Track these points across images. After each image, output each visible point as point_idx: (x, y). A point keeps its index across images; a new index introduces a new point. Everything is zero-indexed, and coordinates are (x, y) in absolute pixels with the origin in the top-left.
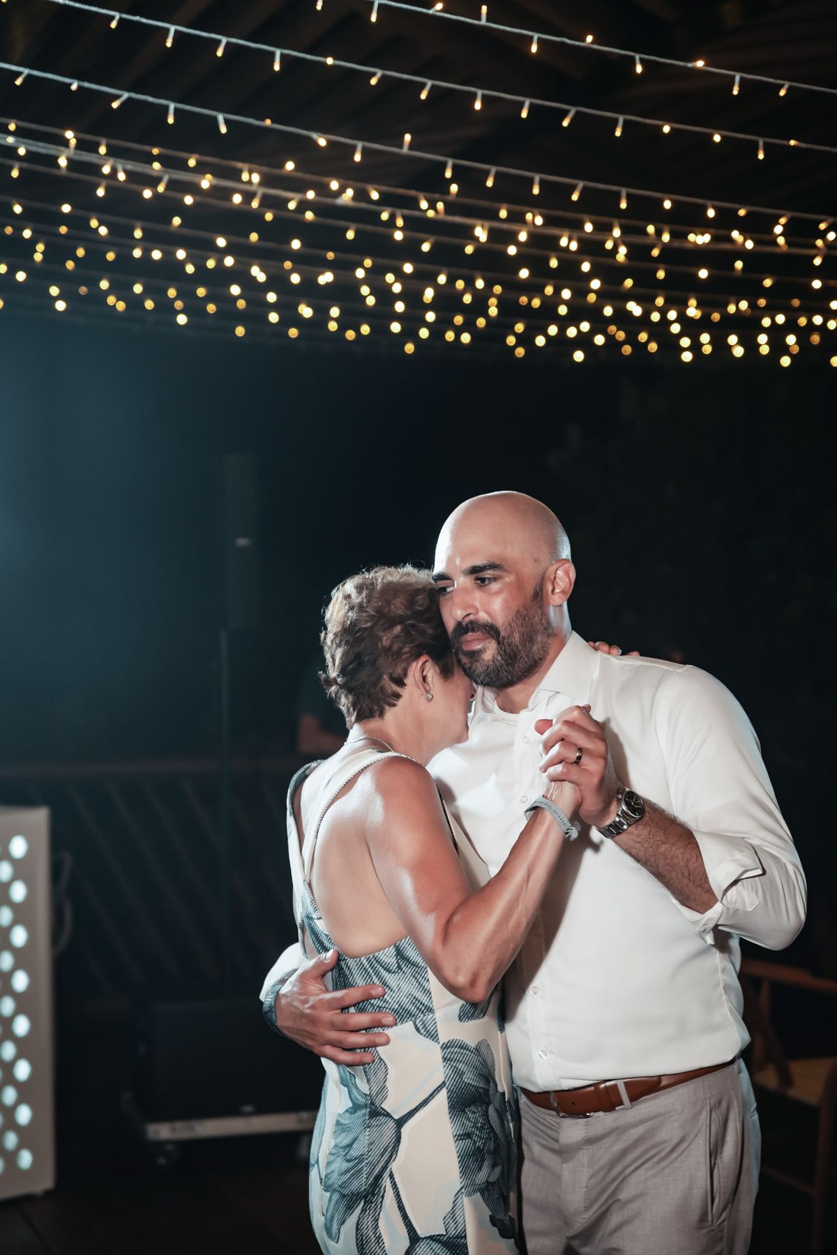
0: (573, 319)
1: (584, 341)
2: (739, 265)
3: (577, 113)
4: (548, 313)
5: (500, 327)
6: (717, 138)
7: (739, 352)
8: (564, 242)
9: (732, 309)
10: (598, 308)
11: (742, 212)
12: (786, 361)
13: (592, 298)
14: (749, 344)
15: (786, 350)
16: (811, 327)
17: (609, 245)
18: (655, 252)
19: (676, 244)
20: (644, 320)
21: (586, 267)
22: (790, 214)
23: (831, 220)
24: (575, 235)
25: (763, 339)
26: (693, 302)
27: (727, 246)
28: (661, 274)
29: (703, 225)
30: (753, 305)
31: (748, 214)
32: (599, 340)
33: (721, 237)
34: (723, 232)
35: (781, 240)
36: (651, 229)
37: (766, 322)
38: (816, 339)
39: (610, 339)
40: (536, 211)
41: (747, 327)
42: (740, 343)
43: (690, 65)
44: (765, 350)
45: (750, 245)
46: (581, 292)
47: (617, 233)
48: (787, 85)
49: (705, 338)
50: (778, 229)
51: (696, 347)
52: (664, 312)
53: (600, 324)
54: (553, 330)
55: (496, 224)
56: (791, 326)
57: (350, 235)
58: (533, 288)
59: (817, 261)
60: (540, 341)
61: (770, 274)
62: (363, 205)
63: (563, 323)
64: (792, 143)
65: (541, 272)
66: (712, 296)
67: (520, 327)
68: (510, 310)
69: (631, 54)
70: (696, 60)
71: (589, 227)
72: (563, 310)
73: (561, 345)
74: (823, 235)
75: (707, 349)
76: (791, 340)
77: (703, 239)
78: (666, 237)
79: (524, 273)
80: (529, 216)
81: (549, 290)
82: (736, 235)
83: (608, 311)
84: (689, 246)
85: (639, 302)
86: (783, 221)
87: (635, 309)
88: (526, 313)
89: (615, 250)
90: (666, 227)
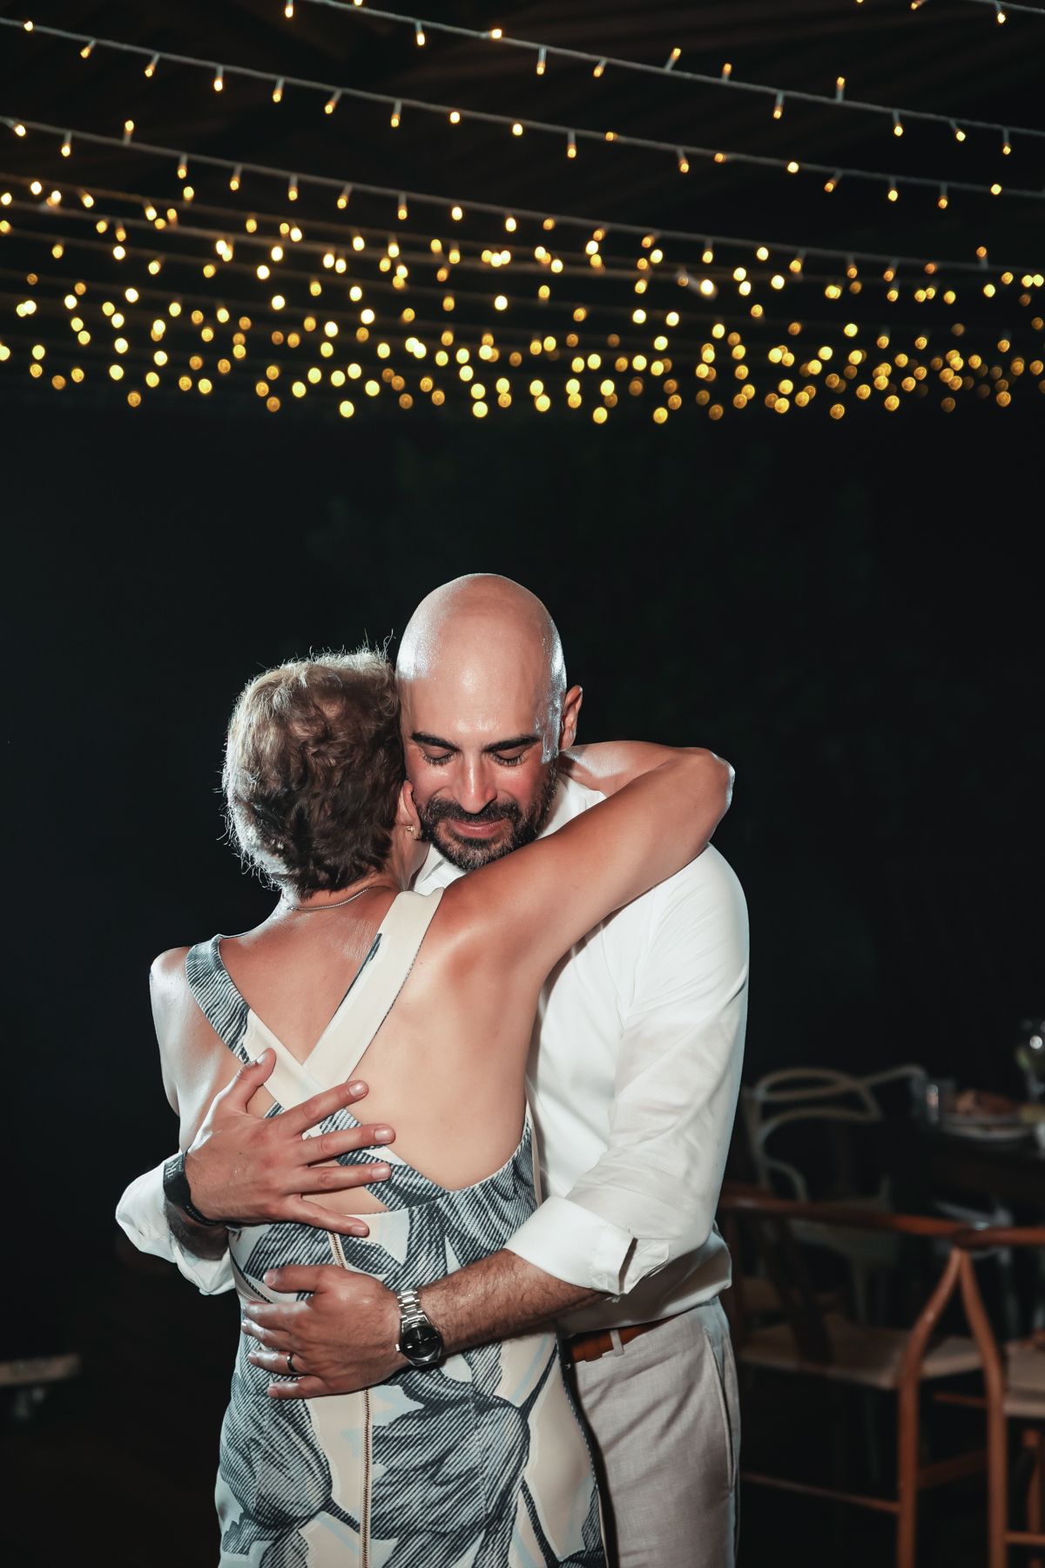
0: (339, 362)
1: (353, 390)
2: (544, 292)
3: (344, 98)
4: (308, 353)
5: (249, 371)
6: (518, 130)
7: (543, 404)
8: (328, 261)
9: (536, 347)
10: (371, 347)
11: (549, 224)
12: (600, 415)
13: (362, 334)
14: (557, 393)
15: (600, 400)
16: (631, 372)
17: (385, 265)
18: (442, 274)
19: (469, 264)
20: (429, 362)
21: (356, 294)
22: (608, 226)
23: (658, 233)
24: (342, 251)
25: (573, 386)
26: (488, 338)
27: (530, 267)
28: (449, 303)
29: (500, 240)
30: (561, 344)
31: (557, 227)
32: (372, 388)
33: (523, 256)
34: (524, 250)
35: (596, 261)
36: (436, 245)
37: (578, 365)
38: (637, 386)
39: (386, 387)
40: (293, 222)
41: (554, 371)
42: (546, 392)
43: (484, 35)
44: (575, 400)
45: (557, 266)
46: (349, 325)
47: (394, 250)
48: (604, 61)
49: (503, 385)
50: (592, 248)
51: (491, 397)
52: (452, 352)
53: (373, 368)
54: (315, 375)
55: (242, 238)
56: (607, 370)
57: (58, 252)
58: (289, 321)
59: (641, 287)
60: (299, 390)
61: (582, 302)
62: (73, 213)
63: (328, 367)
64: (610, 136)
65: (300, 302)
66: (512, 331)
67: (273, 372)
68: (261, 350)
69: (410, 19)
70: (490, 28)
71: (359, 244)
72: (327, 350)
73: (324, 395)
74: (646, 253)
75: (505, 399)
76: (607, 388)
77: (498, 259)
78: (455, 257)
79: (278, 302)
80: (284, 228)
81: (310, 324)
82: (541, 253)
83: (384, 350)
84: (484, 267)
85: (422, 338)
86: (599, 234)
87: (416, 347)
88: (282, 354)
89: (392, 272)
90: (455, 243)
